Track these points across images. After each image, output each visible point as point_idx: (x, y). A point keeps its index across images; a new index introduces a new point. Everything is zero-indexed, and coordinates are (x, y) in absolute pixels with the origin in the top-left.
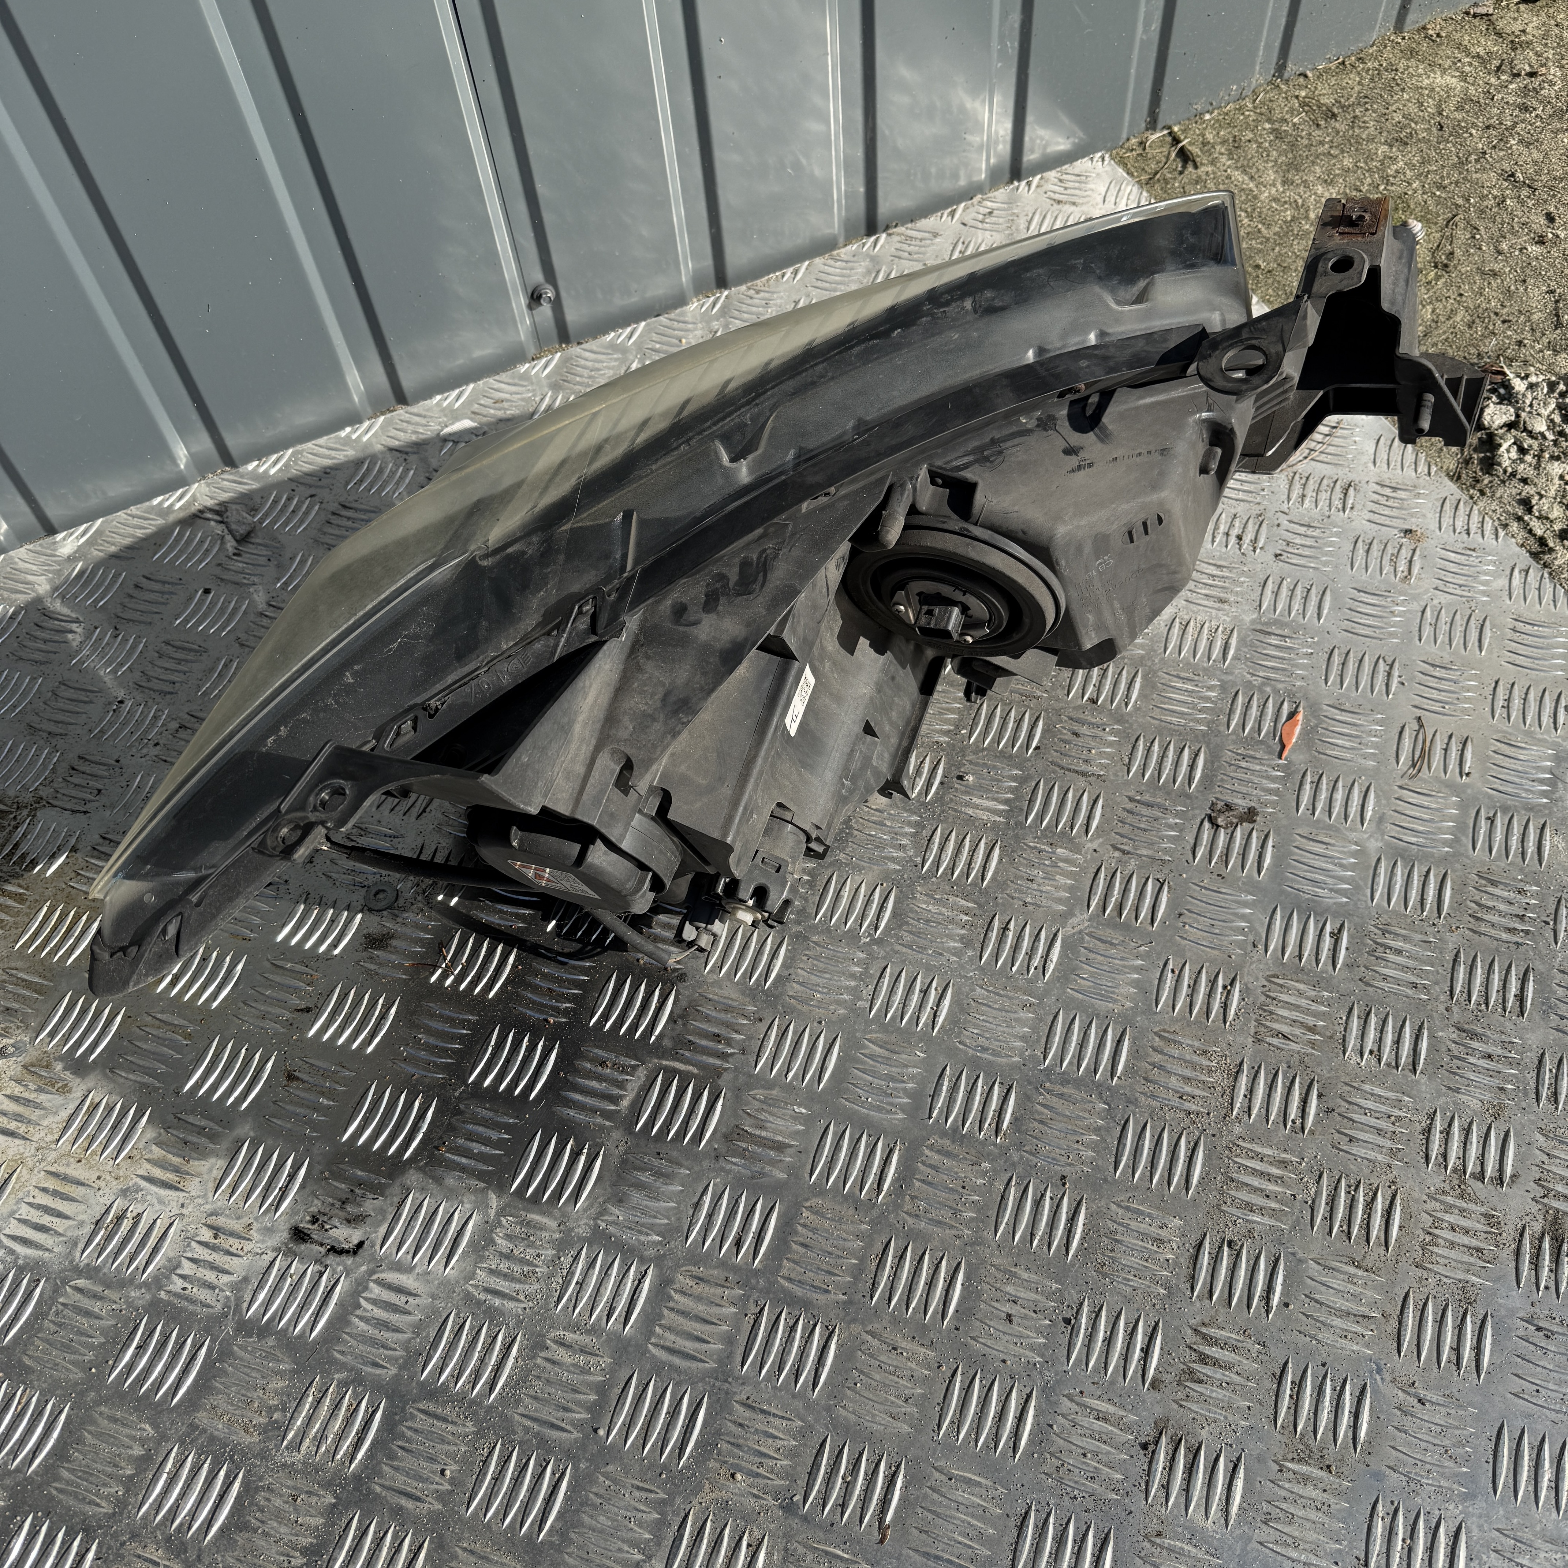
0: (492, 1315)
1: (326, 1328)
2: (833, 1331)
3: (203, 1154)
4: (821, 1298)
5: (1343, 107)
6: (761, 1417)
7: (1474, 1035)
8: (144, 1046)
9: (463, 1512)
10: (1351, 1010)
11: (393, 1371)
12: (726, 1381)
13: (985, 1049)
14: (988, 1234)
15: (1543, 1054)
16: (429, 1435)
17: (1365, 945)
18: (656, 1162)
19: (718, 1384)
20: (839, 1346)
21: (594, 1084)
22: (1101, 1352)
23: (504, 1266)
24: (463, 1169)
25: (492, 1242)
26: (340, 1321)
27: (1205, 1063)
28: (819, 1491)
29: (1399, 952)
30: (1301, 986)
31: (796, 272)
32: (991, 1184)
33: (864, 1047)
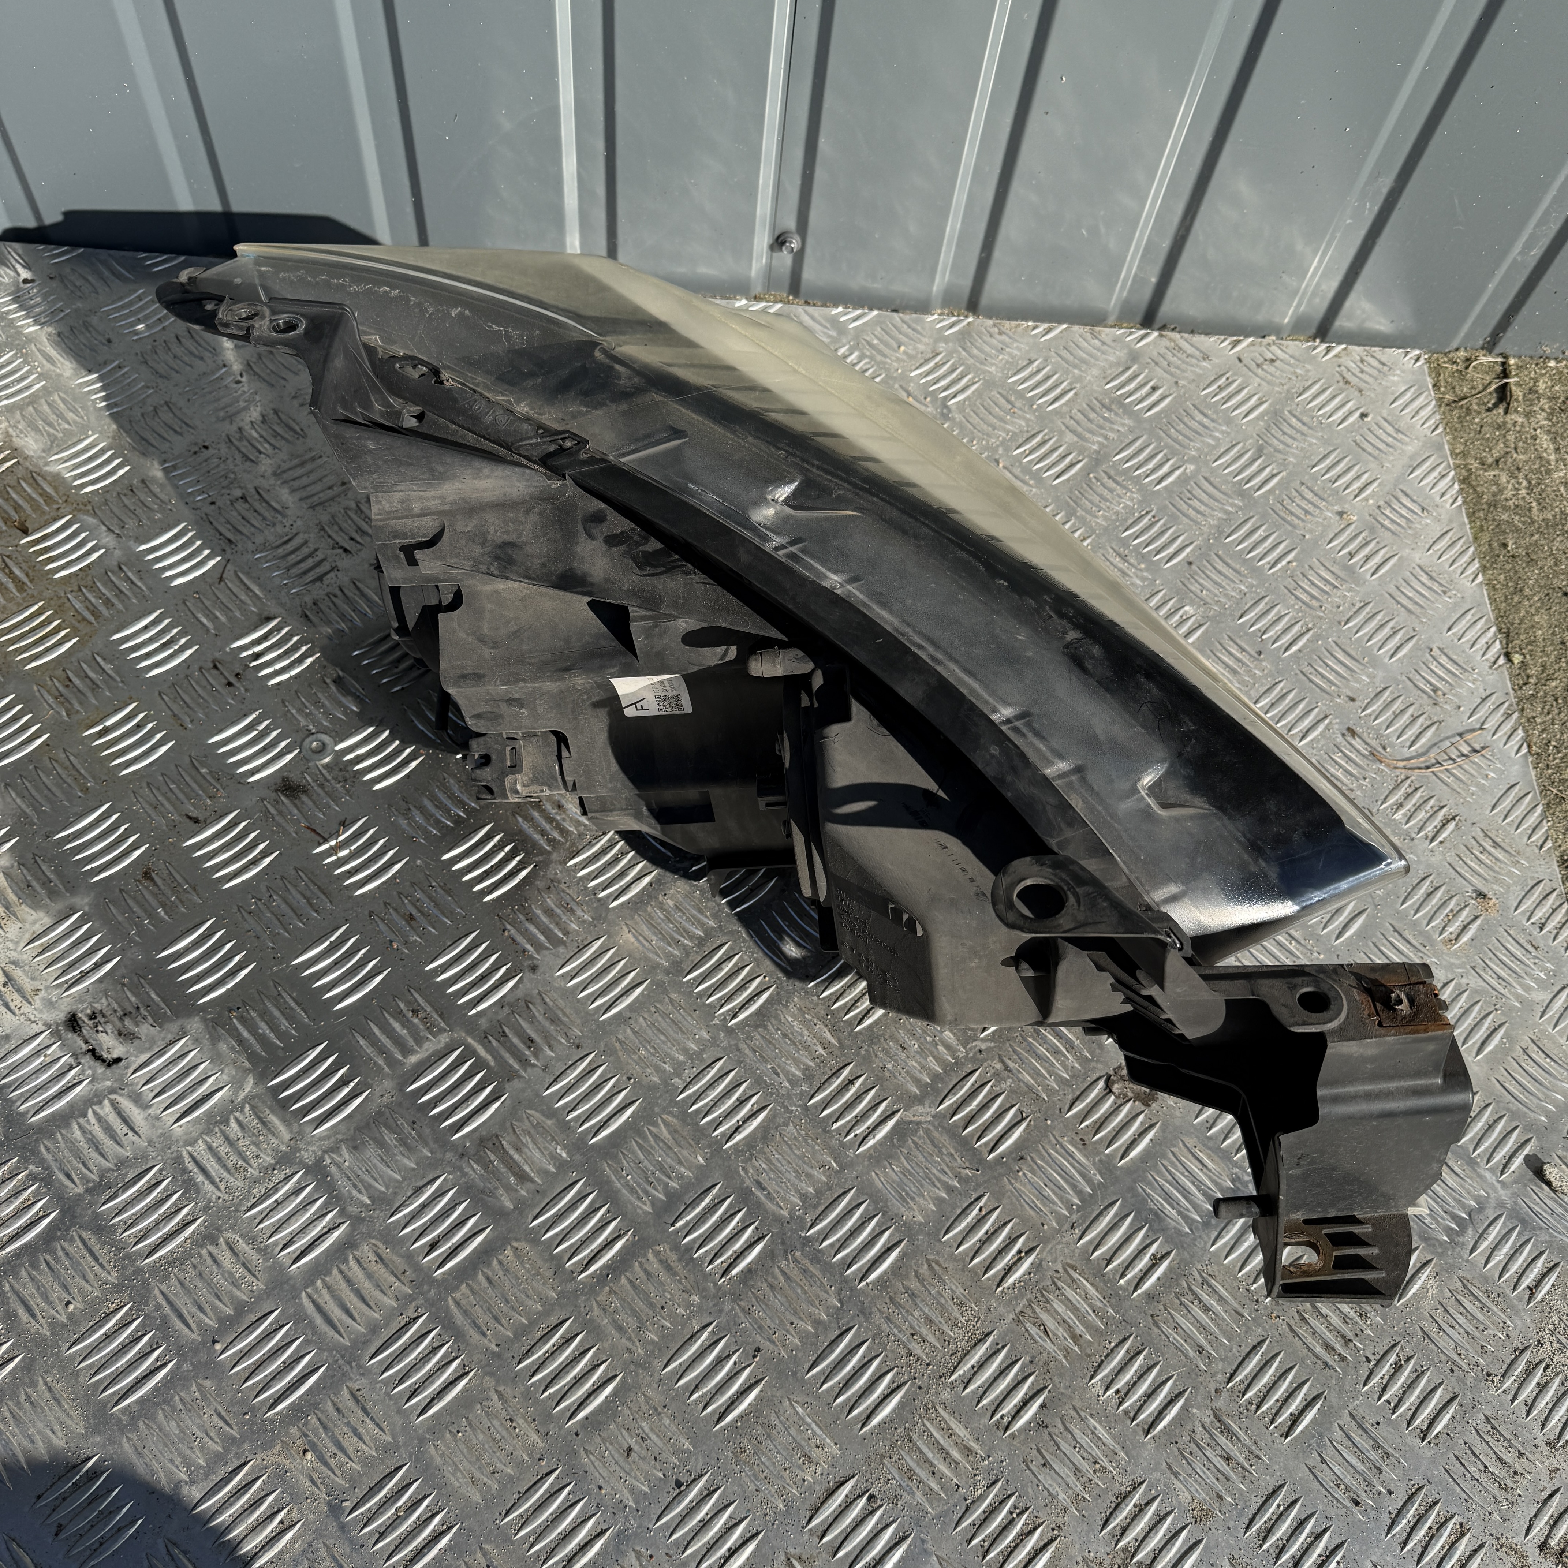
0: (189, 1187)
1: (48, 1119)
2: (467, 1373)
3: (36, 905)
4: (475, 1336)
6: (360, 1412)
7: (1227, 1430)
8: (45, 779)
9: (64, 1349)
10: (1125, 1340)
11: (80, 1190)
12: (349, 1363)
13: (762, 1188)
14: (658, 1364)
15: (1282, 1486)
16: (76, 1265)
17: (1178, 1285)
18: (407, 1128)
19: (341, 1362)
20: (465, 1390)
21: (396, 1026)
22: (691, 1530)
23: (224, 1149)
24: (241, 1041)
25: (226, 1122)
26: (63, 1119)
27: (956, 1313)
28: (369, 1509)
29: (1206, 1309)
30: (1092, 1291)
31: (1049, 331)
32: (689, 1318)
33: (655, 1124)
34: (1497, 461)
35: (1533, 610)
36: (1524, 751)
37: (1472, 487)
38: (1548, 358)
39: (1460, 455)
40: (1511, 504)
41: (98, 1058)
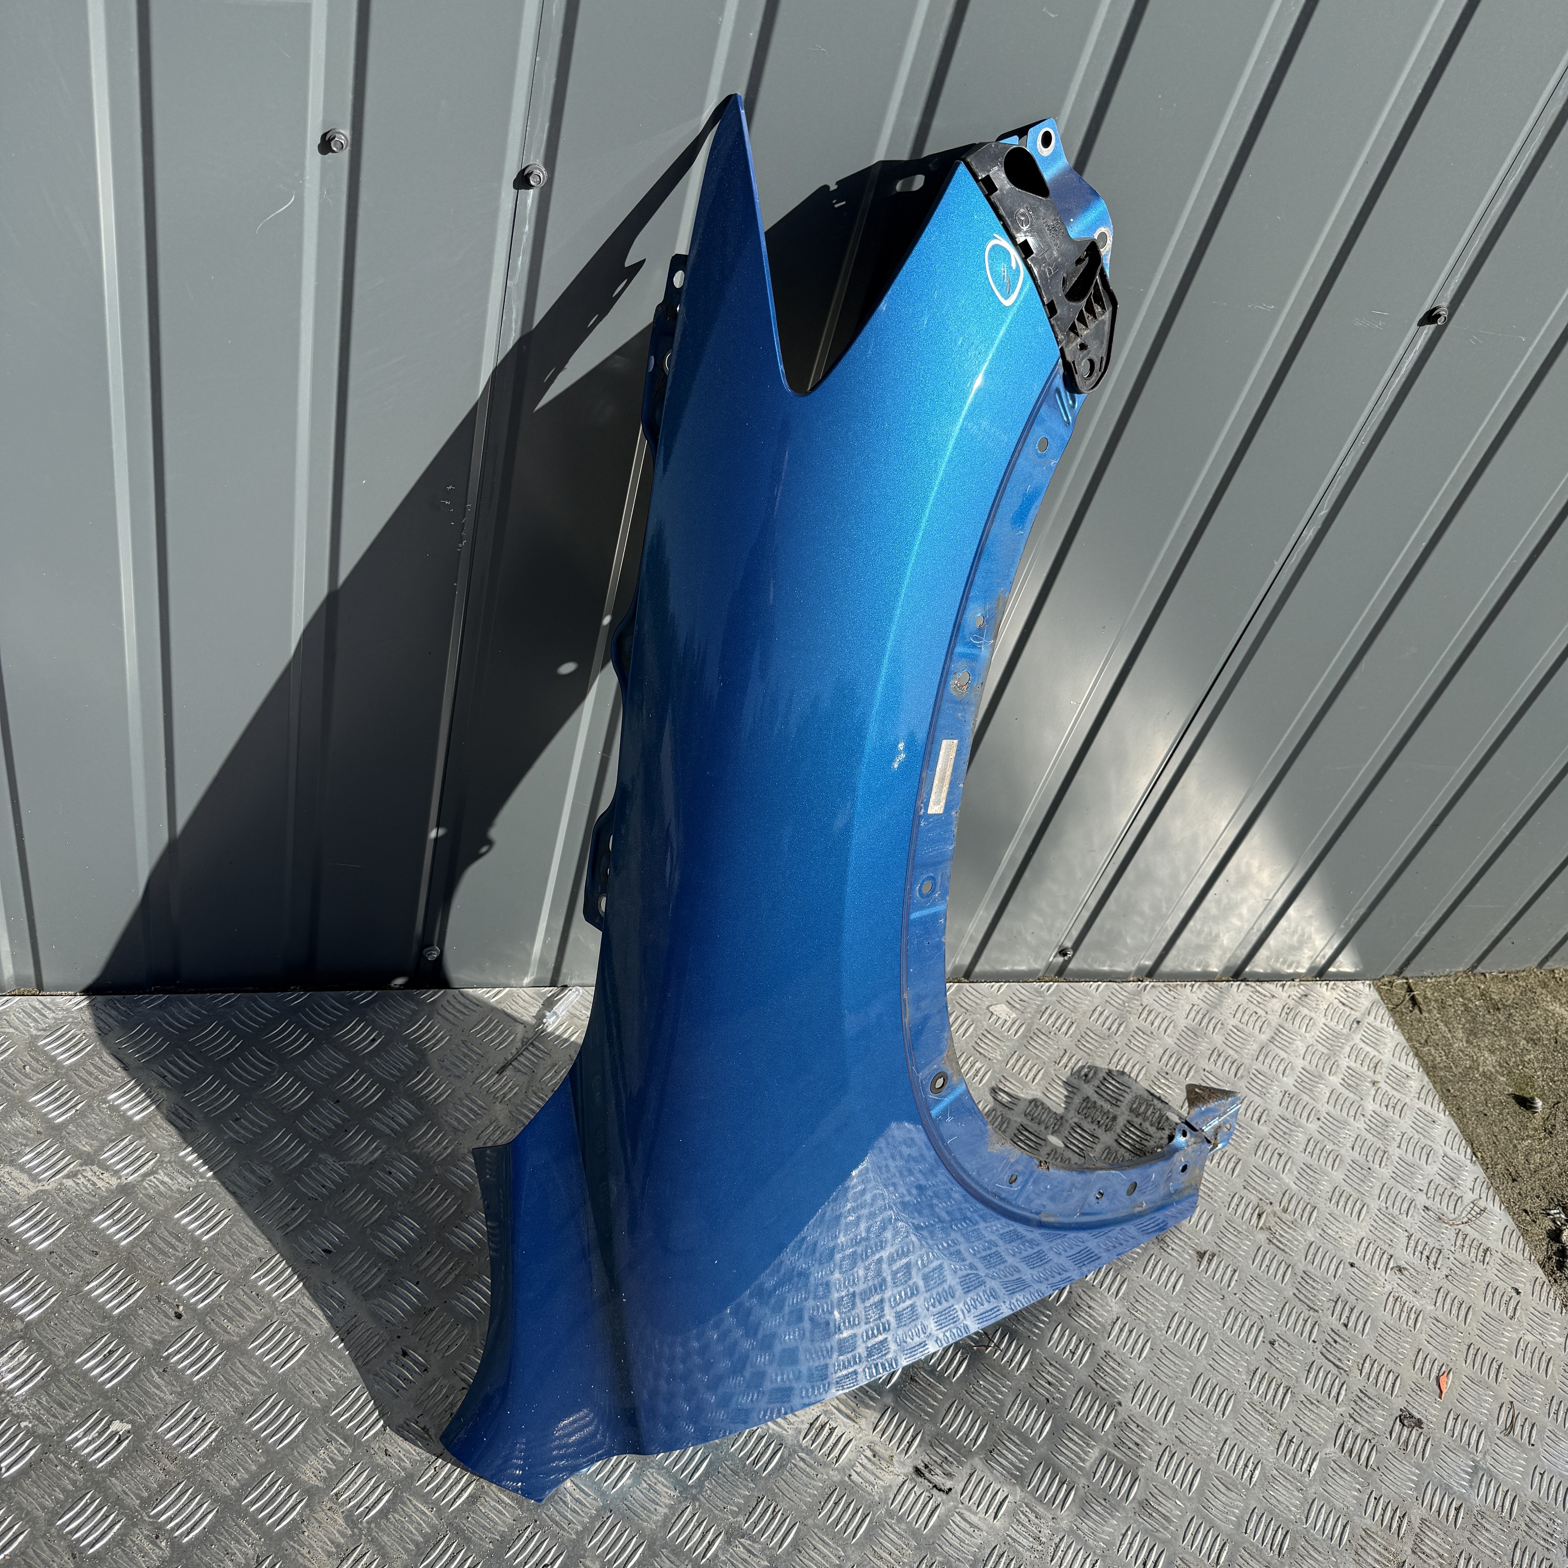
0: (1018, 1554)
1: (932, 1529)
3: (867, 1407)
5: (1504, 1005)
17: (1472, 1520)
18: (1103, 1503)
21: (1072, 1446)
23: (1024, 1530)
24: (1004, 1468)
25: (1018, 1515)
26: (940, 1528)
31: (1193, 987)
33: (1213, 1481)
34: (1426, 1041)
35: (1475, 1126)
36: (1503, 1207)
37: (1422, 1058)
38: (1426, 977)
39: (1409, 1040)
40: (1441, 1065)
41: (940, 1490)
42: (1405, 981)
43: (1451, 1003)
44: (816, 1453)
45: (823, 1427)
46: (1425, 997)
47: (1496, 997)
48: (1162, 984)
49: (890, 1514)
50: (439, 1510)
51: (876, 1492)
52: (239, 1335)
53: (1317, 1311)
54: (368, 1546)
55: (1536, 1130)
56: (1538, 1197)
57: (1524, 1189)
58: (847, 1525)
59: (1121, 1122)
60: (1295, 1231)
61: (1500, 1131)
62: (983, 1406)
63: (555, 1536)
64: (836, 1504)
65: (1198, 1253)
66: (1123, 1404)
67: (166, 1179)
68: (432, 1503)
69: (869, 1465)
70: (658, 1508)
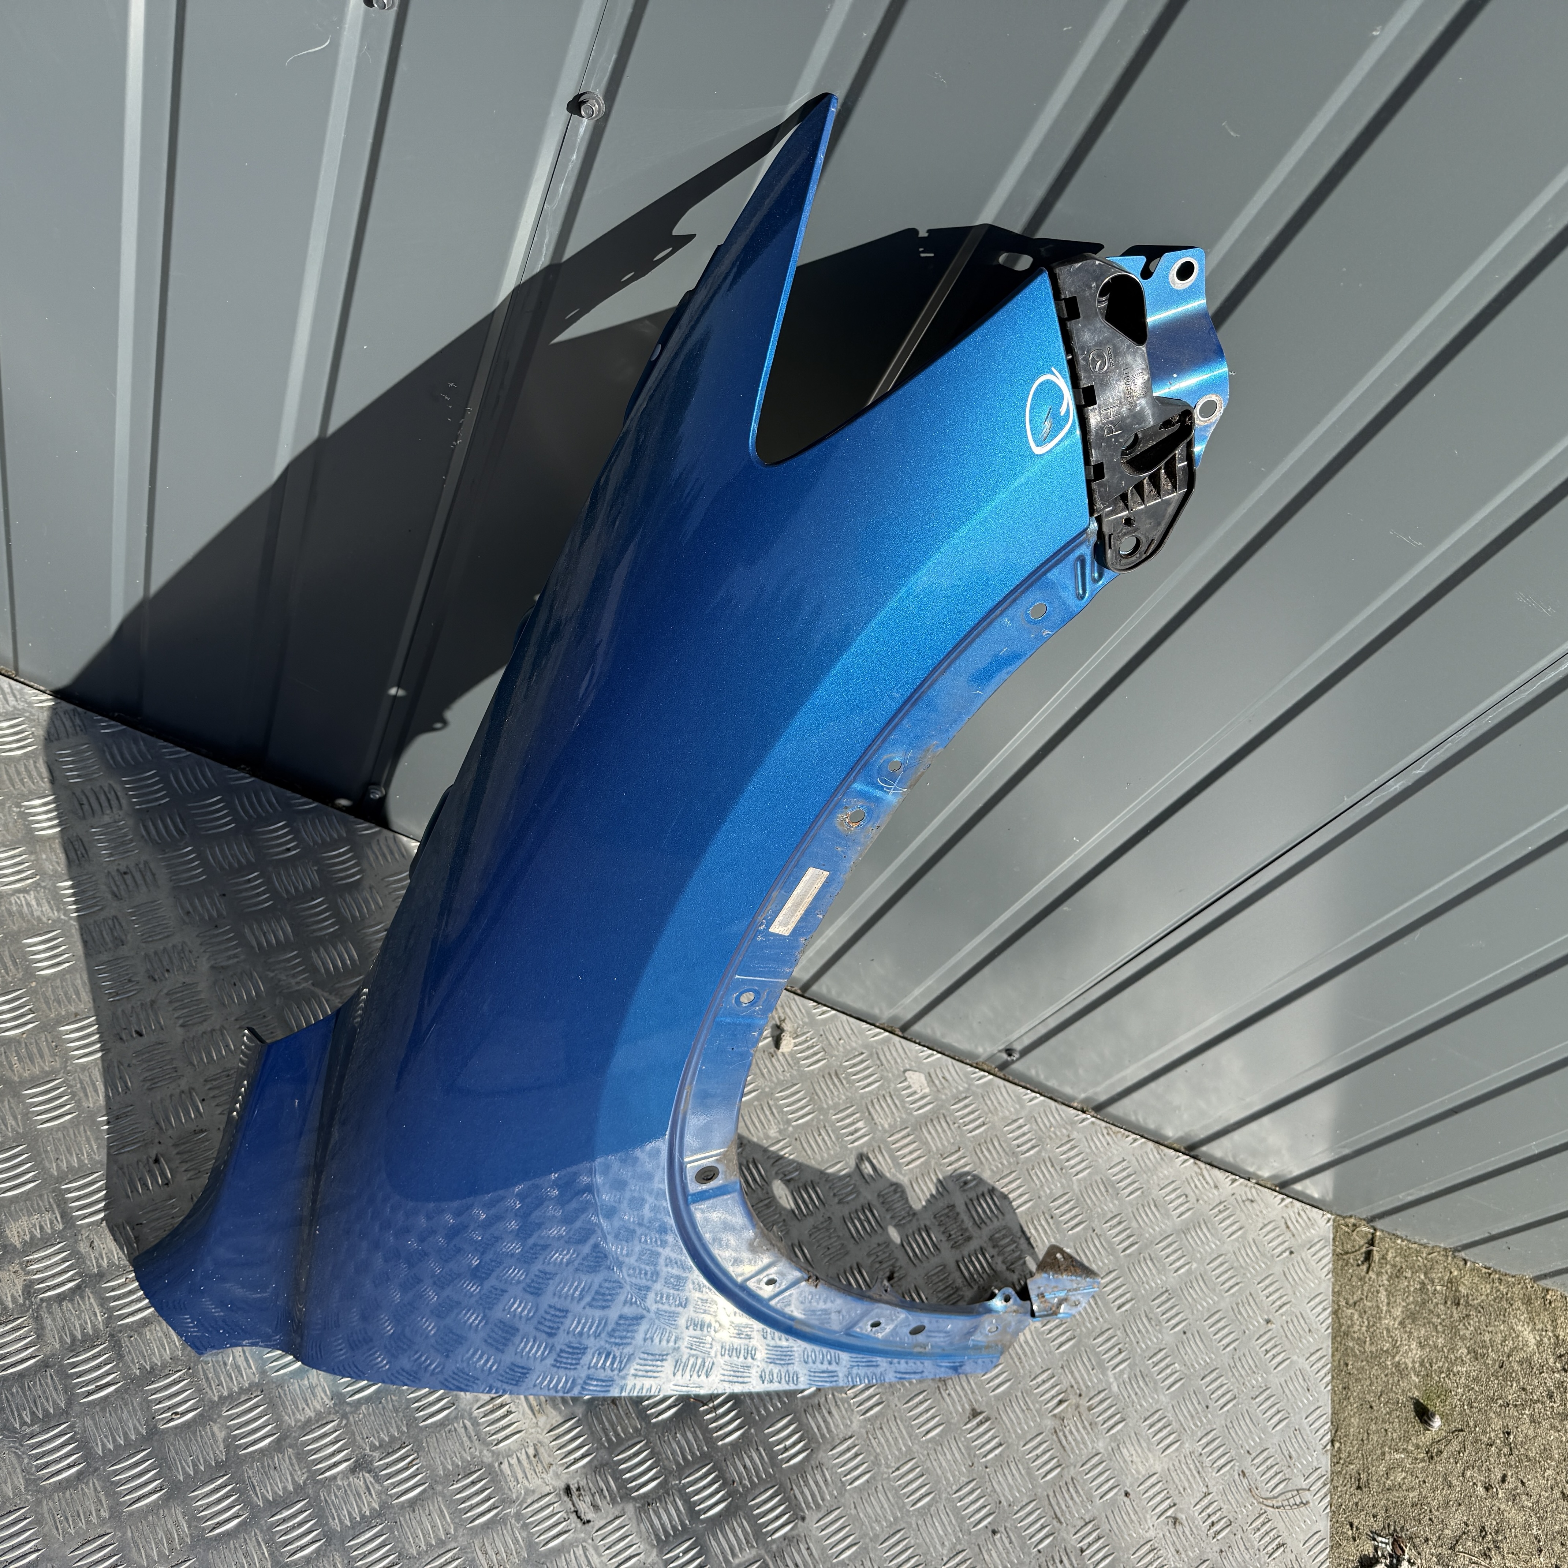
34: (1355, 1303)
35: (1352, 1413)
36: (1328, 1510)
37: (1338, 1318)
38: (1398, 1237)
39: (1337, 1294)
40: (1356, 1335)
41: (579, 1517)
42: (1372, 1231)
43: (1409, 1275)
44: (481, 1428)
45: (502, 1406)
46: (1384, 1257)
47: (1463, 1290)
48: (1104, 1124)
49: (518, 1516)
50: (109, 1317)
51: (516, 1489)
52: (20, 1077)
53: (1061, 1523)
54: (31, 1321)
55: (1418, 1447)
56: (1374, 1516)
57: (1365, 1501)
58: (472, 1508)
59: (974, 1245)
60: (1088, 1433)
61: (1377, 1431)
62: (668, 1458)
63: (199, 1390)
64: (473, 1483)
65: (973, 1410)
66: (807, 1521)
67: (34, 903)
68: (107, 1309)
69: (525, 1462)
70: (306, 1408)
